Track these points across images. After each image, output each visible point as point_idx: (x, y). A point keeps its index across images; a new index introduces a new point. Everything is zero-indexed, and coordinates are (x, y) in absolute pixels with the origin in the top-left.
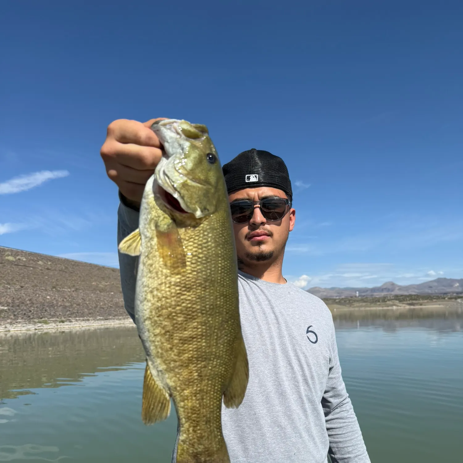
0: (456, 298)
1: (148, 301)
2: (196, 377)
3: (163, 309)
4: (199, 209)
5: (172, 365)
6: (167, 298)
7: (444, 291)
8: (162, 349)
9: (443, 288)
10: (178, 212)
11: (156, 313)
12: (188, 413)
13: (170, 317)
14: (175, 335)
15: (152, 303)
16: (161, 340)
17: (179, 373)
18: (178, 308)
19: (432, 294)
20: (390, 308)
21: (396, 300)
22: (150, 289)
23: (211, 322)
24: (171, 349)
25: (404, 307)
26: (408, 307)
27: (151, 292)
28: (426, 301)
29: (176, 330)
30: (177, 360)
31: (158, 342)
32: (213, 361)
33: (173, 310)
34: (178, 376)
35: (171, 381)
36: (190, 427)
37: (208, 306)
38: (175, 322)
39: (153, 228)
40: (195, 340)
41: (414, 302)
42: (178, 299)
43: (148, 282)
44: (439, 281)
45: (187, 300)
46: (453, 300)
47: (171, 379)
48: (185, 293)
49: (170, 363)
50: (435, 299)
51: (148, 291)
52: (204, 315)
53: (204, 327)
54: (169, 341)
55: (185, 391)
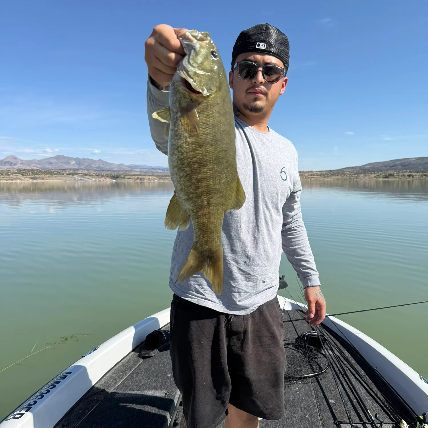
0: (73, 174)
1: (175, 155)
2: (206, 204)
3: (185, 160)
4: (206, 89)
5: (191, 196)
6: (187, 153)
7: (62, 168)
8: (185, 186)
9: (62, 164)
10: (193, 93)
11: (181, 163)
12: (200, 226)
13: (189, 165)
14: (193, 177)
15: (178, 156)
16: (184, 180)
17: (195, 201)
18: (195, 159)
19: (52, 169)
20: (14, 181)
21: (19, 174)
22: (177, 147)
23: (216, 168)
24: (190, 186)
25: (26, 181)
26: (31, 181)
27: (177, 149)
28: (47, 176)
29: (194, 174)
30: (194, 193)
31: (182, 181)
32: (217, 194)
33: (191, 161)
34: (195, 203)
35: (190, 206)
36: (201, 234)
37: (214, 158)
38: (192, 168)
39: (178, 106)
40: (205, 180)
41: (36, 176)
42: (194, 153)
43: (175, 142)
44: (58, 158)
45: (199, 154)
46: (71, 176)
47: (190, 204)
48: (199, 149)
49: (189, 195)
50: (55, 174)
51: (175, 148)
52: (212, 164)
53: (211, 172)
54: (189, 180)
55: (199, 213)
